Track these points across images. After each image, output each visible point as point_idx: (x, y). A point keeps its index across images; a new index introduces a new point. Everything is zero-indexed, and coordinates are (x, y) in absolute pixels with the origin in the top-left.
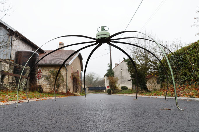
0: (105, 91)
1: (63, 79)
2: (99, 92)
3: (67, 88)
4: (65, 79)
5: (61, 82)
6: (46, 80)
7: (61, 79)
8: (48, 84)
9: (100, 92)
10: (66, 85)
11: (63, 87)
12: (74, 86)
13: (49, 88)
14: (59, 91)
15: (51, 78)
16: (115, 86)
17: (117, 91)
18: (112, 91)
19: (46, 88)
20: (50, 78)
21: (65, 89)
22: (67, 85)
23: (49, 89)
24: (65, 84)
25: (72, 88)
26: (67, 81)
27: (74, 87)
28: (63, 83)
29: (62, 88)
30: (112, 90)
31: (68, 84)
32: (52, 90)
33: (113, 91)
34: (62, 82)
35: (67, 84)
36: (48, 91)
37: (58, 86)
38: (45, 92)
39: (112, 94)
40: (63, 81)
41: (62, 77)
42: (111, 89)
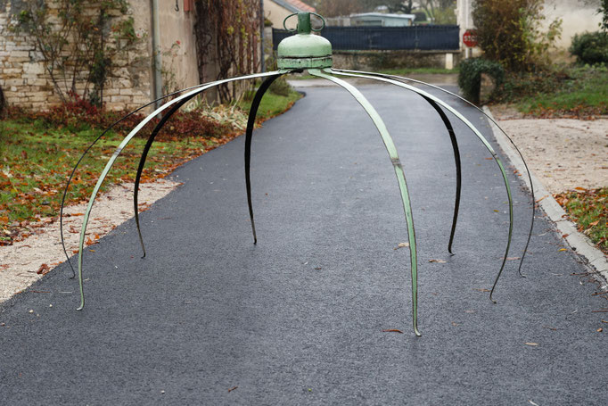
0: (449, 60)
1: (130, 23)
2: (404, 65)
3: (160, 84)
4: (140, 29)
5: (119, 49)
6: (15, 30)
7: (115, 22)
8: (31, 60)
9: (413, 66)
10: (154, 68)
11: (135, 81)
12: (201, 52)
13: (42, 82)
14: (109, 108)
15: (51, 18)
16: (519, 40)
17: (531, 77)
18: (488, 83)
19: (19, 82)
20: (42, 17)
21: (144, 89)
22: (159, 67)
23: (44, 89)
24: (143, 60)
25: (194, 67)
26: (158, 42)
27: (207, 59)
28: (132, 55)
29: (127, 83)
30: (493, 72)
31: (160, 58)
32: (63, 100)
33: (498, 83)
34: (123, 44)
35: (154, 55)
36: (40, 102)
37: (101, 72)
38: (19, 109)
39: (493, 101)
40: (131, 38)
41: (123, 11)
42: (487, 64)
